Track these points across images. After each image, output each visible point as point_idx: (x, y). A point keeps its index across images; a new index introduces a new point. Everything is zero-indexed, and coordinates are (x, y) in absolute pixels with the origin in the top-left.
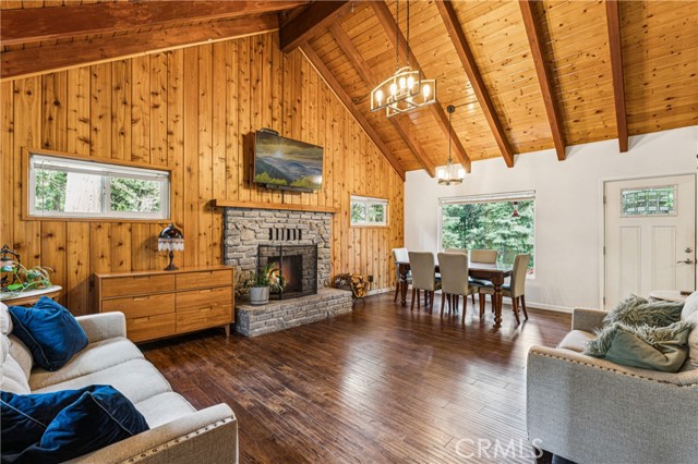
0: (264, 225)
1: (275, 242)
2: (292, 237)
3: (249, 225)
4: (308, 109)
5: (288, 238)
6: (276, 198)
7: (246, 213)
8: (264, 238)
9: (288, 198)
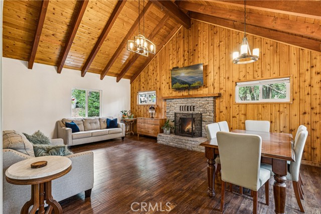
0: (178, 105)
1: (182, 111)
2: (189, 110)
3: (173, 105)
4: (202, 45)
5: (188, 110)
6: (185, 93)
7: (172, 101)
8: (178, 110)
9: (191, 92)
